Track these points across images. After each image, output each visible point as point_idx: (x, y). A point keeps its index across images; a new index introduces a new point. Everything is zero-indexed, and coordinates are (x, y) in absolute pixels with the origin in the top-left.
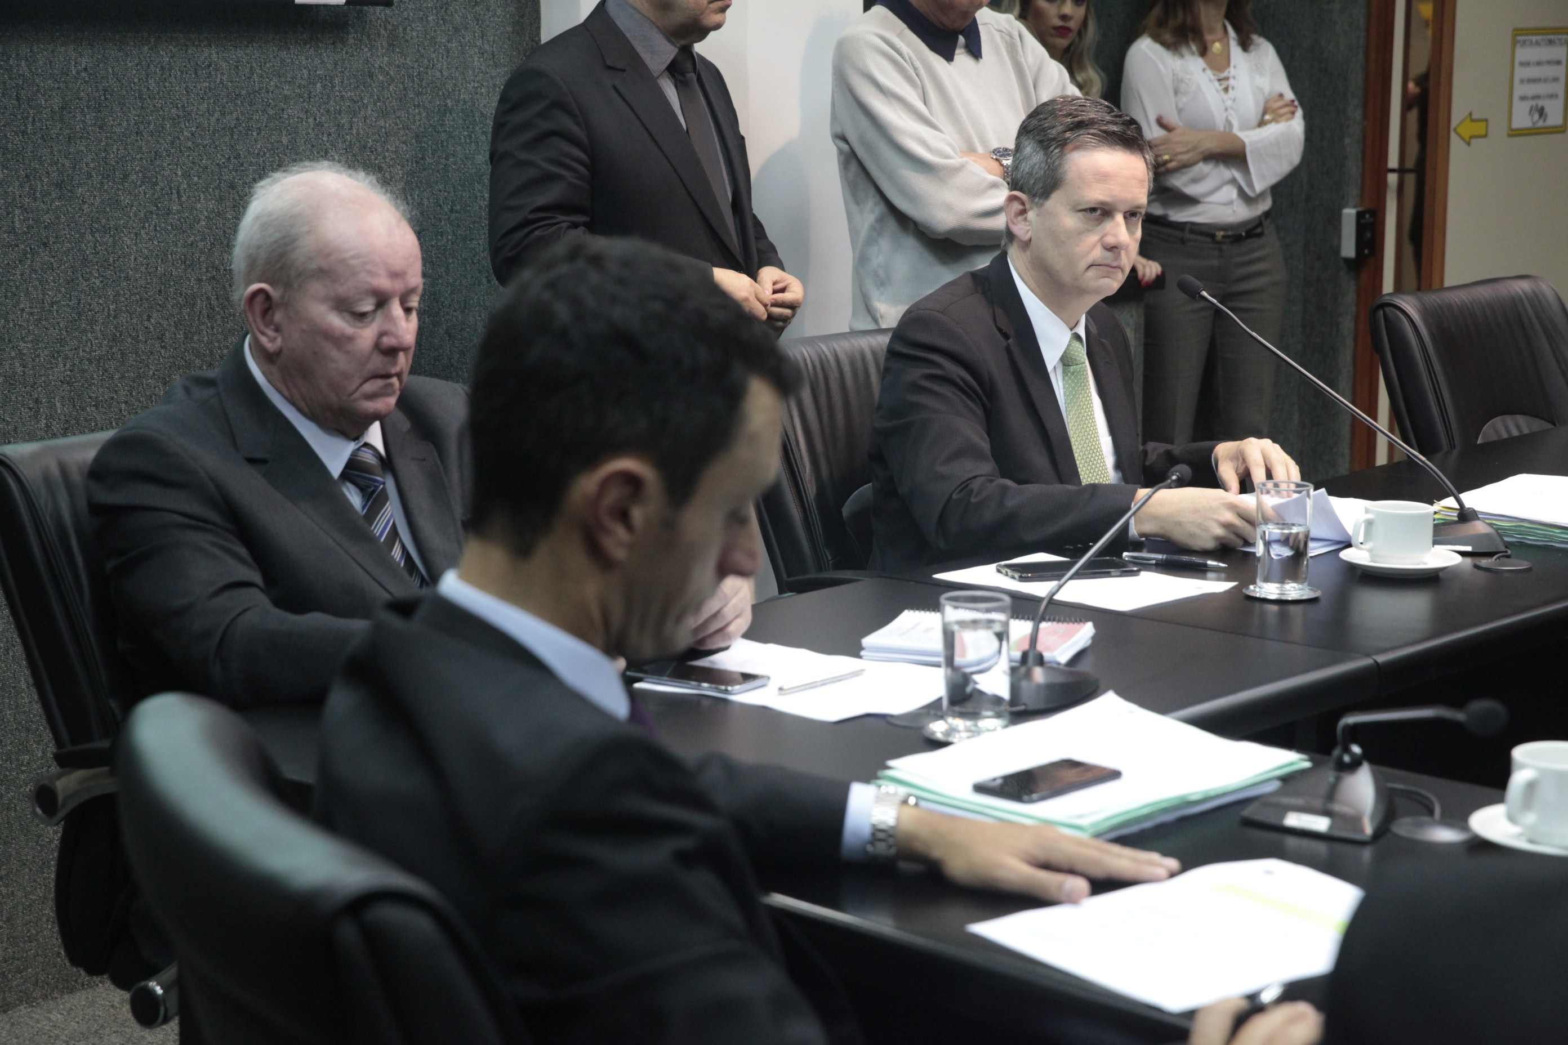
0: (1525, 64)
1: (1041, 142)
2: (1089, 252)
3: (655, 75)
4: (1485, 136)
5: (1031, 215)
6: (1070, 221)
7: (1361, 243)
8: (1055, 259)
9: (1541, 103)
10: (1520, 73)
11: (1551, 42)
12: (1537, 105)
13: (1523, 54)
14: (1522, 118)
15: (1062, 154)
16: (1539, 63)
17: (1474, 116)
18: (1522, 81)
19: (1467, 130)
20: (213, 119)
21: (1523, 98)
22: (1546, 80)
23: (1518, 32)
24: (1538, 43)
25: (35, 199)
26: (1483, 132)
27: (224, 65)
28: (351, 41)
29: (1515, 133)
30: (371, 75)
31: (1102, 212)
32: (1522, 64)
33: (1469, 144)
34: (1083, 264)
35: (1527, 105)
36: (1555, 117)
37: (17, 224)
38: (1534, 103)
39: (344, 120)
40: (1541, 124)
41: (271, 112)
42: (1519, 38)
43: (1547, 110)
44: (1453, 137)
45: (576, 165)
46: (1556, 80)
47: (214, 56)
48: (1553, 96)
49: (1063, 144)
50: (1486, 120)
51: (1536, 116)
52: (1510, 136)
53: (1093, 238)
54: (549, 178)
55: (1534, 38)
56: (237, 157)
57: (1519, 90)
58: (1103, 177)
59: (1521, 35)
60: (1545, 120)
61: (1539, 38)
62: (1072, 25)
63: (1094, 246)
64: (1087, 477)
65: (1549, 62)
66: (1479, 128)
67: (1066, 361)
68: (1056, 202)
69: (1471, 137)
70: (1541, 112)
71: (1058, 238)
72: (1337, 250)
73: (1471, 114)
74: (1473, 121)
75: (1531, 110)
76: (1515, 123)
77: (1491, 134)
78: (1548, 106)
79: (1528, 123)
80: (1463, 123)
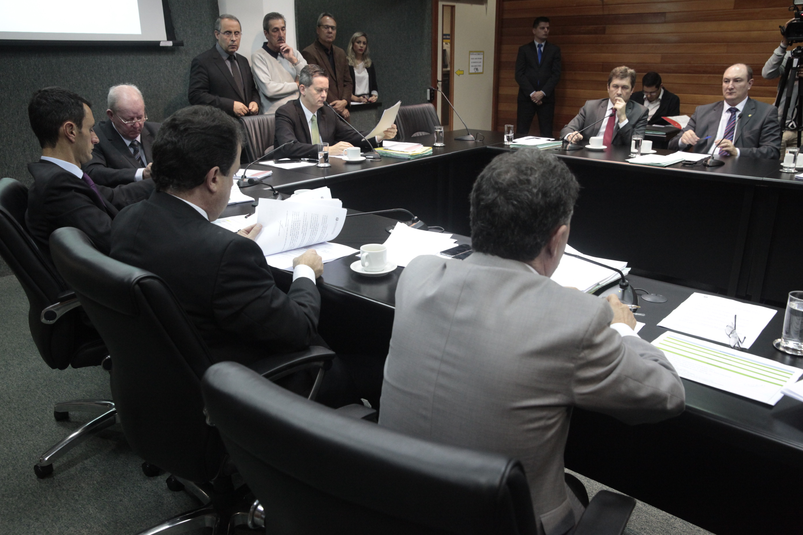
0: (473, 59)
1: (308, 75)
2: (318, 98)
3: (225, 60)
4: (463, 74)
5: (305, 90)
6: (315, 92)
7: (431, 97)
8: (311, 99)
9: (477, 67)
10: (471, 61)
11: (479, 54)
13: (471, 56)
14: (472, 70)
15: (312, 78)
16: (476, 59)
17: (460, 70)
18: (472, 62)
19: (459, 73)
20: (144, 71)
21: (472, 66)
22: (478, 62)
23: (470, 52)
24: (475, 54)
25: (104, 88)
27: (146, 59)
28: (176, 54)
29: (471, 74)
30: (181, 61)
31: (321, 90)
32: (472, 59)
33: (459, 76)
34: (317, 101)
35: (473, 68)
36: (480, 70)
37: (100, 94)
38: (475, 67)
39: (176, 70)
40: (477, 72)
41: (158, 69)
42: (471, 53)
43: (478, 69)
44: (455, 74)
45: (205, 79)
46: (480, 62)
47: (143, 58)
48: (480, 66)
49: (312, 75)
50: (463, 71)
51: (476, 70)
52: (469, 74)
53: (319, 95)
54: (198, 82)
55: (474, 53)
56: (150, 79)
57: (471, 64)
58: (321, 83)
59: (471, 52)
61: (476, 53)
62: (363, 49)
63: (319, 97)
64: (313, 143)
65: (479, 59)
67: (312, 120)
68: (311, 88)
69: (460, 74)
70: (477, 69)
71: (312, 95)
72: (426, 99)
73: (459, 69)
74: (460, 71)
75: (474, 69)
76: (471, 72)
77: (464, 74)
78: (479, 68)
79: (474, 72)
80: (457, 71)
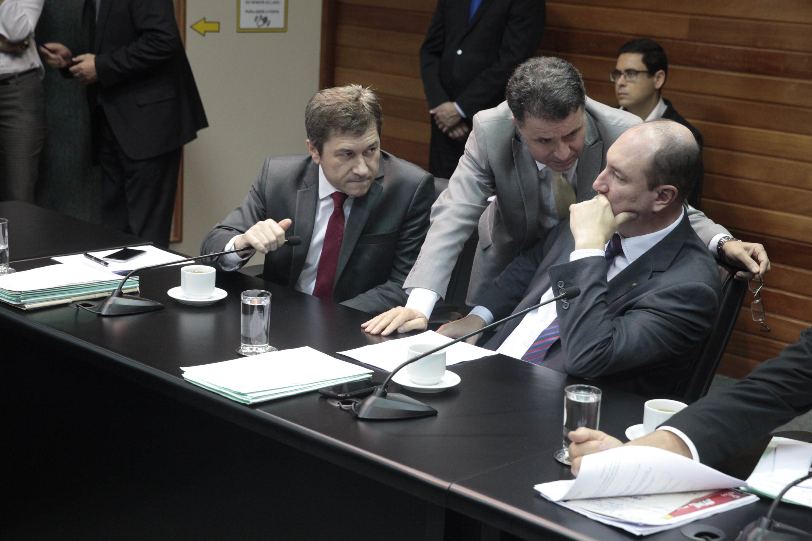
4: (218, 31)
9: (264, 15)
12: (261, 16)
14: (248, 23)
17: (207, 20)
18: (247, 2)
19: (201, 27)
21: (248, 11)
22: (267, 3)
26: (217, 29)
29: (241, 31)
33: (204, 35)
35: (254, 15)
36: (277, 22)
38: (259, 15)
40: (265, 26)
43: (269, 19)
44: (189, 30)
46: (276, 2)
48: (274, 12)
50: (219, 23)
51: (261, 22)
52: (238, 32)
57: (245, 7)
60: (268, 25)
66: (215, 27)
69: (205, 32)
70: (265, 20)
73: (204, 19)
74: (206, 22)
75: (256, 18)
76: (243, 25)
77: (221, 30)
78: (270, 17)
79: (253, 25)
80: (196, 23)
